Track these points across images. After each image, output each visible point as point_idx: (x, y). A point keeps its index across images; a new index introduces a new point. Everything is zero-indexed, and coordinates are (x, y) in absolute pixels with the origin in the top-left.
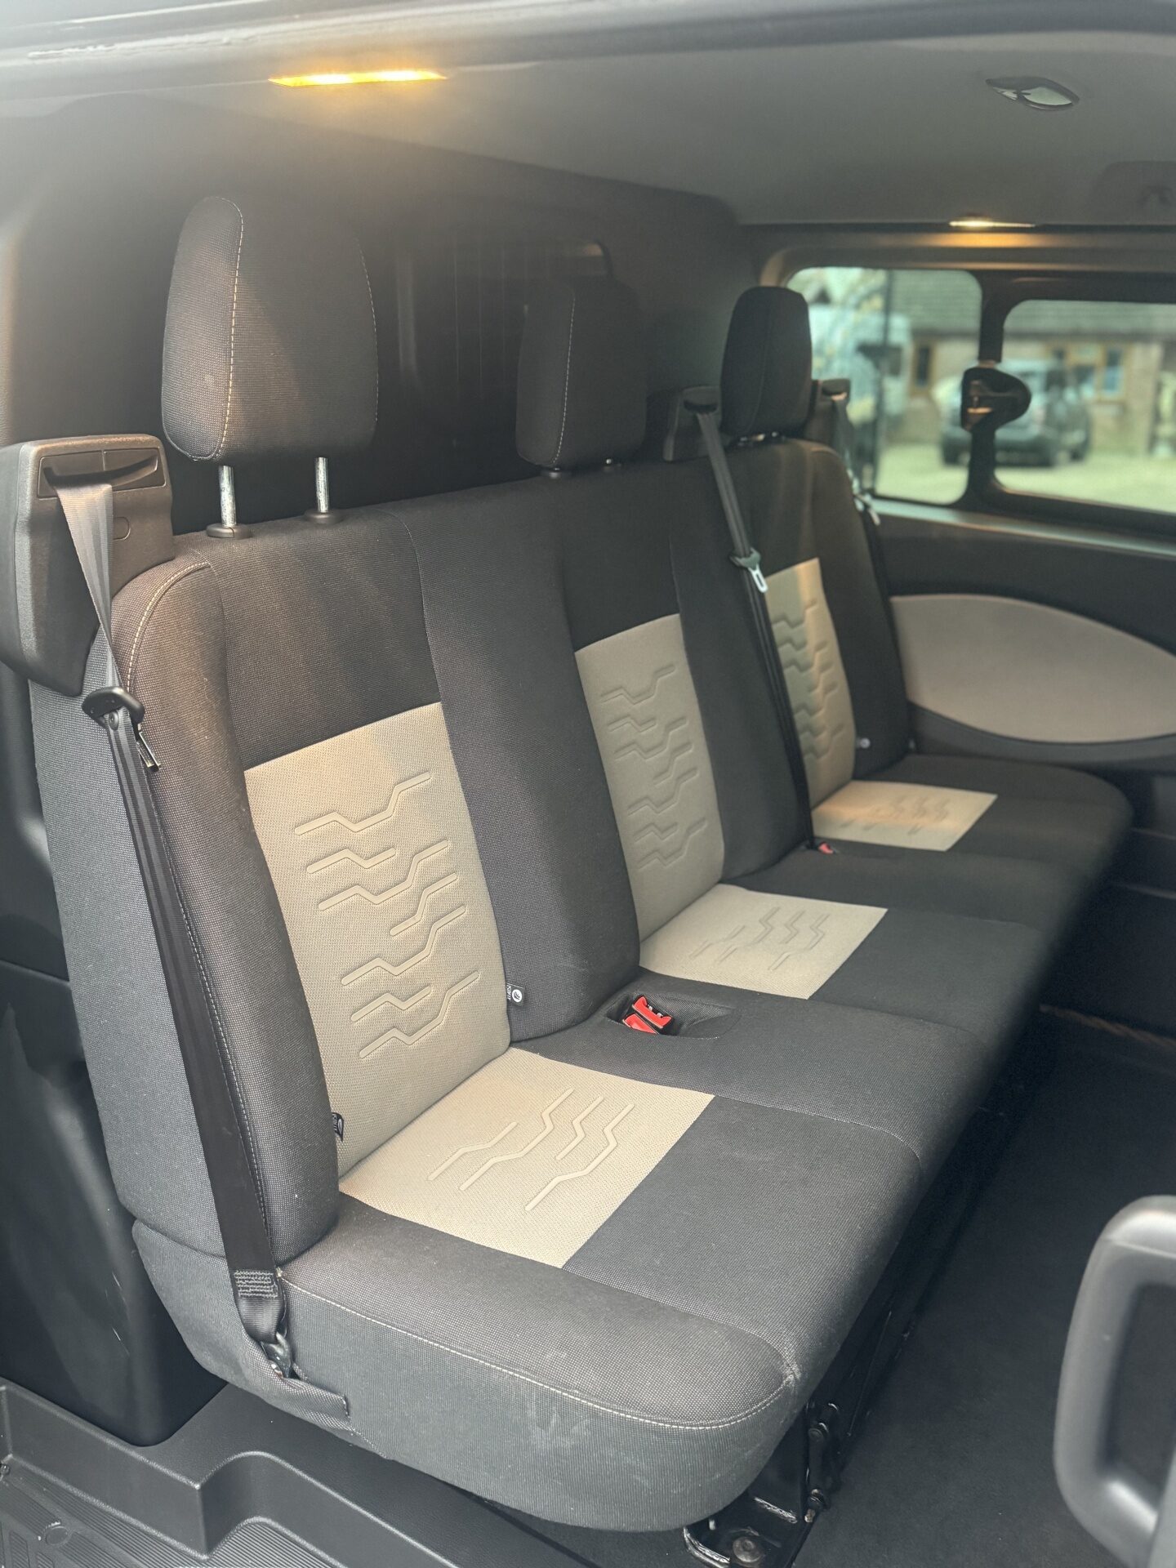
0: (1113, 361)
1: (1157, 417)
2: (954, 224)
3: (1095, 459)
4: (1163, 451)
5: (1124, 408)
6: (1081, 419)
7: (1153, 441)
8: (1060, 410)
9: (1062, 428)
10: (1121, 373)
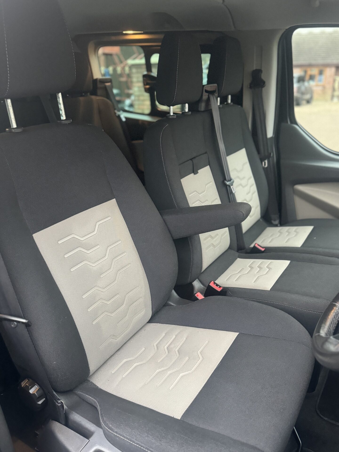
0: (321, 73)
1: (334, 90)
2: (124, 32)
3: (314, 103)
4: (335, 100)
5: (324, 87)
6: (310, 91)
7: (333, 97)
8: (303, 88)
9: (303, 94)
10: (323, 77)
